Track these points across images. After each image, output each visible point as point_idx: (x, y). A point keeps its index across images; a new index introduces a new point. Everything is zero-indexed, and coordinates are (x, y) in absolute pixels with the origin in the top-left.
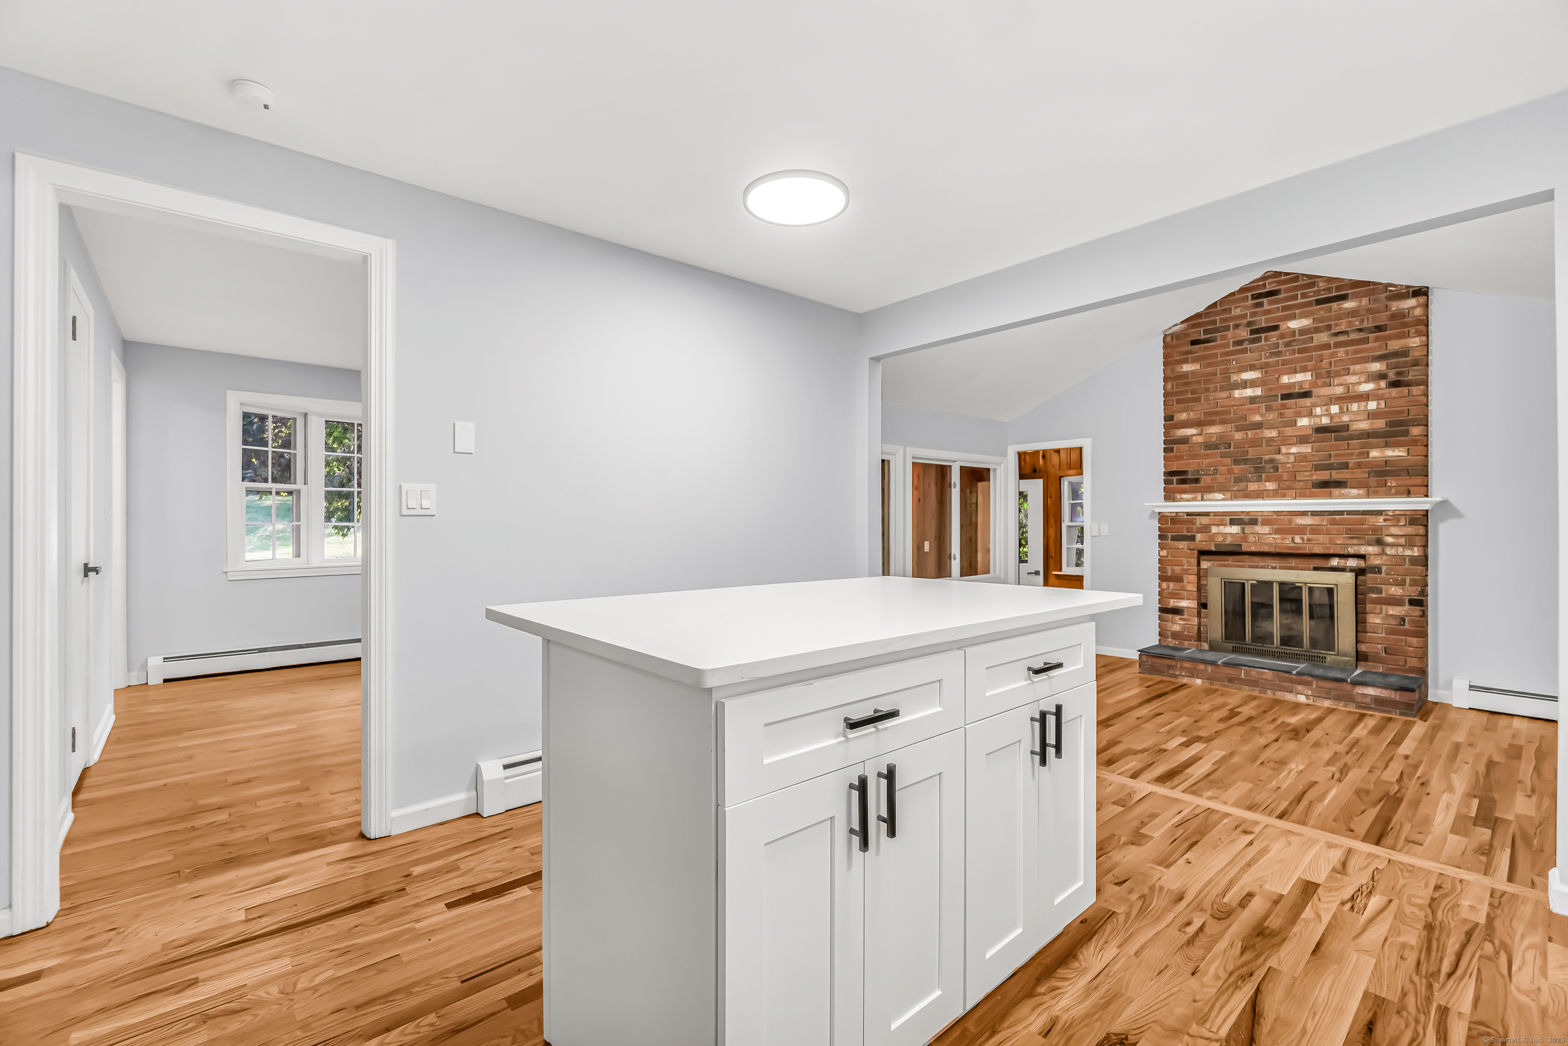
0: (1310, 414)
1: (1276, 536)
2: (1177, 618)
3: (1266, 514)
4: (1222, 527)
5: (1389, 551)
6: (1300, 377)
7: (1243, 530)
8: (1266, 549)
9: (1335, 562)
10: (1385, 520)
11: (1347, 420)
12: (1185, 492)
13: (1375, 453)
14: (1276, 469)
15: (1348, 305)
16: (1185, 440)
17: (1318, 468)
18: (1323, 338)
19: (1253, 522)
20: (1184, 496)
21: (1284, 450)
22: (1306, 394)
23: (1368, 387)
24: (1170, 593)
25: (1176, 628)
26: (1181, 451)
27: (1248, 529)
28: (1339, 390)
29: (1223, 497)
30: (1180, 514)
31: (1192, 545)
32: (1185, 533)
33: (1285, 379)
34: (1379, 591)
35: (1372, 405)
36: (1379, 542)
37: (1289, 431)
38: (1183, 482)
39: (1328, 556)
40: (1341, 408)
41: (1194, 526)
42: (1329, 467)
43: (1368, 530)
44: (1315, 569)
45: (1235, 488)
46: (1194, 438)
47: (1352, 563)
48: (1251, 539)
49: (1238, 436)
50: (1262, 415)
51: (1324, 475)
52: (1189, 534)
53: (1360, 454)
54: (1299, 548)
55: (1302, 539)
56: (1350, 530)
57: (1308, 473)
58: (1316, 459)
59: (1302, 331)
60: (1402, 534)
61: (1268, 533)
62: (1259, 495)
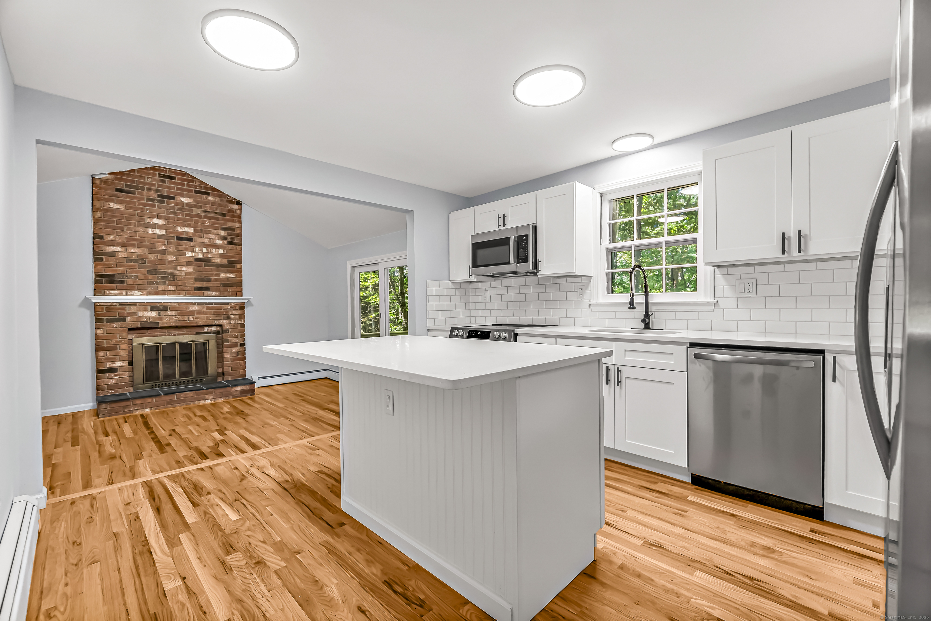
0: (193, 251)
1: (179, 317)
2: (113, 375)
3: (173, 304)
4: (145, 313)
5: (233, 322)
6: (187, 229)
7: (159, 313)
8: (173, 324)
9: (206, 329)
10: (230, 307)
11: (210, 257)
12: (113, 289)
13: (222, 275)
14: (174, 279)
15: (210, 198)
16: (113, 254)
17: (196, 280)
18: (198, 211)
19: (166, 309)
20: (112, 292)
21: (179, 268)
22: (190, 240)
23: (219, 242)
24: (105, 359)
25: (112, 382)
26: (109, 261)
27: (163, 313)
28: (207, 241)
29: (142, 293)
30: (114, 304)
31: (124, 324)
32: (118, 317)
33: (179, 229)
34: (228, 341)
35: (221, 251)
36: (228, 318)
37: (181, 258)
38: (112, 282)
39: (203, 326)
40: (207, 250)
41: (125, 312)
42: (202, 280)
43: (223, 312)
44: (197, 333)
45: (149, 289)
46: (120, 254)
47: (214, 329)
48: (165, 319)
49: (151, 257)
50: (165, 246)
51: (199, 284)
52: (122, 317)
53: (216, 275)
54: (192, 323)
55: (193, 318)
56: (216, 312)
57: (192, 282)
58: (196, 275)
59: (188, 205)
60: (237, 314)
61: (174, 315)
62: (164, 293)
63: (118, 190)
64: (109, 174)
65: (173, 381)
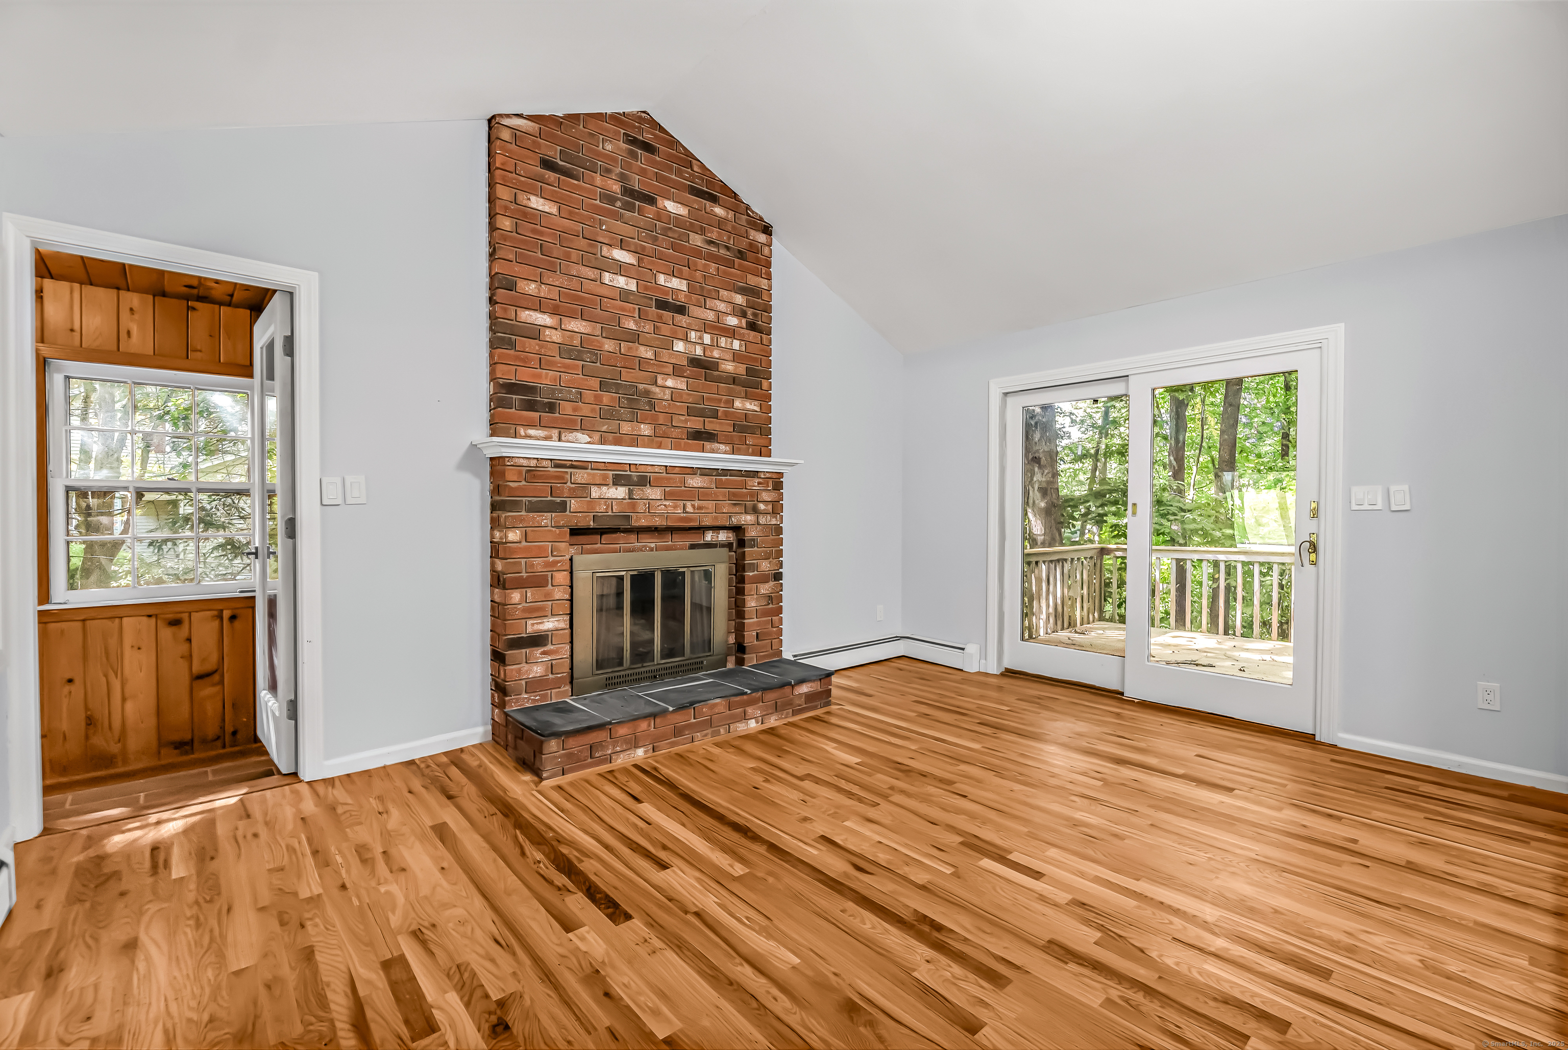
0: (686, 339)
1: (667, 503)
2: (538, 651)
3: (657, 470)
4: (604, 489)
5: (762, 520)
6: (675, 283)
7: (630, 492)
8: (658, 522)
9: (709, 537)
10: (759, 483)
11: (717, 356)
12: (532, 425)
13: (738, 404)
14: (652, 406)
15: (719, 211)
16: (534, 332)
17: (691, 412)
18: (696, 240)
19: (643, 481)
20: (532, 432)
21: (660, 382)
22: (681, 310)
23: (732, 321)
24: (525, 610)
25: (537, 671)
26: (527, 350)
27: (638, 493)
28: (711, 316)
29: (589, 440)
30: (544, 463)
31: (561, 518)
32: (549, 498)
33: (661, 279)
34: (754, 567)
35: (736, 345)
36: (755, 510)
37: (665, 356)
38: (531, 406)
39: (702, 529)
40: (712, 339)
41: (565, 485)
42: (701, 413)
43: (746, 495)
44: (693, 547)
45: (604, 428)
46: (548, 332)
47: (723, 536)
48: (641, 507)
49: (609, 346)
50: (636, 323)
51: (695, 423)
52: (558, 500)
53: (727, 402)
54: (690, 520)
55: (693, 506)
56: (734, 494)
57: (683, 418)
58: (690, 400)
59: (678, 220)
60: (770, 500)
61: (659, 498)
62: (635, 440)
63: (548, 164)
64: (530, 118)
65: (649, 666)
